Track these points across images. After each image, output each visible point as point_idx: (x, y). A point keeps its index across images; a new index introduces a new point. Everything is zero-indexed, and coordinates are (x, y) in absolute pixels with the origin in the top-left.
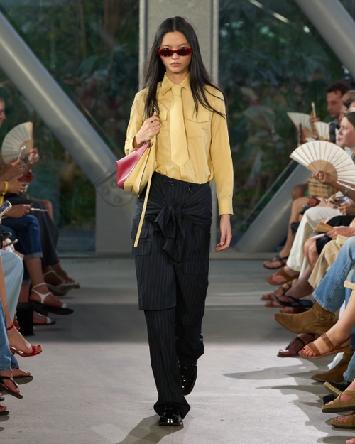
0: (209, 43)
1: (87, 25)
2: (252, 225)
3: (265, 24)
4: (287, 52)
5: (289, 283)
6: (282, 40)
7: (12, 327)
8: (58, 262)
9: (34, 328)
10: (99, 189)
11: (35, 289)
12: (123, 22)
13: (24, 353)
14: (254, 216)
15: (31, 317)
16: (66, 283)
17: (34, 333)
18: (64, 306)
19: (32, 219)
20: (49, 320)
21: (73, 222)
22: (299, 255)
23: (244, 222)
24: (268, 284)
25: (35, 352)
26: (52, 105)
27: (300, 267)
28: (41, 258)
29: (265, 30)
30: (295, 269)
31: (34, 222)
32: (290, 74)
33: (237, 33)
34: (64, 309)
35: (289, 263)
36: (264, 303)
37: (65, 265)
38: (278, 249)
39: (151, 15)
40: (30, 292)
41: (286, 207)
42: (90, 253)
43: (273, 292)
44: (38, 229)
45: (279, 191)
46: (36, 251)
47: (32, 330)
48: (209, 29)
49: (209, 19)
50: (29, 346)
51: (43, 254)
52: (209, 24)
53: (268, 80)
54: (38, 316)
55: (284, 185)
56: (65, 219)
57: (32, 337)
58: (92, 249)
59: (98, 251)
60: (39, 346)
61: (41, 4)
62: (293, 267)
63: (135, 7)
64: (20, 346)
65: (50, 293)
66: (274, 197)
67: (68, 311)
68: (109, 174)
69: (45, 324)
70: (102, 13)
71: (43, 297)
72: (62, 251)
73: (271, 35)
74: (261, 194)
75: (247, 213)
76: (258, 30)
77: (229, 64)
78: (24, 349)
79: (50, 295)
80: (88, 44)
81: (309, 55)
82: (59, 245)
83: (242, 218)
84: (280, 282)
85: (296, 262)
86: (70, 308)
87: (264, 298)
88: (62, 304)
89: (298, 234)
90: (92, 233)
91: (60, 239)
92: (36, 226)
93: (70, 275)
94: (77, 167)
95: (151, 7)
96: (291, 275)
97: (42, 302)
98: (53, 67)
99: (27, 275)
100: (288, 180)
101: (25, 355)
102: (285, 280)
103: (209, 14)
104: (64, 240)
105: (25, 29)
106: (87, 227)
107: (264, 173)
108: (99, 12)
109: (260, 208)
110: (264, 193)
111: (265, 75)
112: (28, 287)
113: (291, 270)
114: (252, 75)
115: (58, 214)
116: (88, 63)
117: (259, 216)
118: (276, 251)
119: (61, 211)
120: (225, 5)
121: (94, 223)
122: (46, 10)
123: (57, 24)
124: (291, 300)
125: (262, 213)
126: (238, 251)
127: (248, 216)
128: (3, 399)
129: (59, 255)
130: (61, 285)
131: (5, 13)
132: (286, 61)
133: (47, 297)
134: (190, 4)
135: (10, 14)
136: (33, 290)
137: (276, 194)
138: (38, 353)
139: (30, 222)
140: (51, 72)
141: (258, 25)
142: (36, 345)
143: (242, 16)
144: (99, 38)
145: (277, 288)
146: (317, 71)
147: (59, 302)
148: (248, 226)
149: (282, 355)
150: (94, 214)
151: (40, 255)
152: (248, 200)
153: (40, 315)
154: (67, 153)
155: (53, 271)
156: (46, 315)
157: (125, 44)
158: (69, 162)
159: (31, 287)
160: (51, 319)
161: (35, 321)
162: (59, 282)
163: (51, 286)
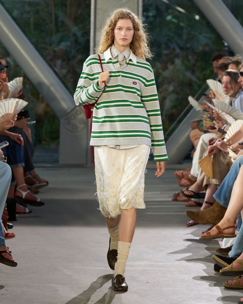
1: (56, 15)
6: (181, 24)
9: (17, 216)
10: (62, 120)
11: (19, 188)
12: (80, 11)
16: (39, 183)
17: (17, 219)
18: (39, 200)
20: (27, 210)
21: (44, 142)
26: (32, 64)
27: (197, 175)
28: (24, 167)
29: (169, 17)
30: (195, 176)
33: (151, 19)
34: (38, 202)
35: (192, 172)
38: (182, 162)
39: (98, 7)
40: (15, 190)
41: (187, 134)
42: (55, 163)
45: (182, 123)
46: (20, 163)
47: (15, 217)
49: (136, 10)
53: (174, 50)
55: (186, 119)
56: (38, 140)
57: (15, 222)
58: (57, 161)
59: (60, 162)
62: (194, 174)
63: (87, 2)
65: (29, 191)
66: (179, 127)
67: (41, 204)
68: (69, 111)
69: (25, 213)
70: (66, 6)
71: (24, 194)
72: (36, 162)
73: (174, 20)
79: (29, 192)
80: (56, 25)
84: (186, 185)
85: (196, 171)
86: (42, 201)
88: (37, 199)
90: (57, 150)
91: (36, 154)
94: (48, 105)
95: (99, 2)
96: (193, 180)
97: (24, 197)
98: (34, 40)
99: (14, 178)
102: (189, 183)
106: (53, 146)
108: (63, 5)
109: (169, 135)
110: (172, 124)
111: (172, 46)
112: (14, 187)
113: (193, 177)
114: (163, 46)
115: (34, 137)
116: (55, 38)
118: (180, 163)
119: (36, 136)
121: (58, 144)
122: (30, 4)
123: (37, 12)
125: (171, 137)
130: (35, 185)
131: (3, 5)
133: (27, 194)
136: (17, 189)
137: (181, 125)
140: (32, 43)
143: (157, 9)
147: (35, 197)
150: (58, 137)
151: (23, 164)
153: (21, 206)
154: (41, 96)
155: (30, 176)
156: (26, 206)
157: (81, 26)
158: (42, 102)
159: (16, 187)
160: (29, 209)
161: (17, 211)
162: (34, 183)
163: (29, 186)
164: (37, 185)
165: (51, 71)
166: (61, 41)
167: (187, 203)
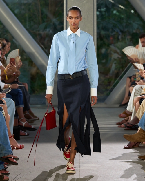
0: (92, 17)
1: (42, 11)
2: (112, 93)
3: (115, 9)
4: (125, 21)
5: (128, 117)
6: (122, 16)
7: (11, 137)
8: (30, 109)
9: (20, 137)
11: (20, 120)
12: (57, 9)
13: (16, 148)
14: (112, 89)
15: (19, 132)
16: (33, 118)
17: (20, 139)
18: (33, 127)
19: (20, 91)
20: (26, 134)
21: (36, 92)
22: (132, 105)
23: (108, 92)
24: (119, 118)
25: (21, 148)
26: (27, 43)
27: (132, 111)
28: (23, 107)
29: (115, 12)
30: (130, 111)
31: (20, 92)
32: (126, 30)
33: (104, 13)
35: (128, 109)
36: (117, 126)
37: (33, 110)
39: (68, 6)
40: (19, 122)
42: (43, 105)
43: (121, 121)
44: (22, 95)
45: (123, 78)
46: (21, 104)
47: (19, 138)
48: (92, 12)
49: (92, 8)
50: (19, 145)
51: (24, 105)
52: (92, 9)
53: (117, 32)
54: (22, 132)
55: (125, 76)
56: (33, 91)
57: (19, 141)
58: (44, 103)
59: (47, 104)
60: (23, 145)
61: (23, 2)
62: (129, 110)
63: (62, 3)
64: (15, 145)
65: (27, 122)
67: (34, 129)
69: (25, 135)
71: (24, 124)
72: (31, 104)
73: (118, 14)
74: (115, 80)
75: (109, 88)
76: (112, 12)
77: (101, 26)
78: (17, 146)
80: (42, 18)
81: (134, 22)
82: (31, 102)
83: (107, 90)
84: (124, 117)
85: (130, 108)
87: (117, 124)
89: (131, 96)
90: (44, 97)
91: (31, 99)
92: (21, 93)
93: (35, 114)
94: (38, 69)
95: (68, 3)
96: (129, 114)
97: (23, 126)
98: (28, 27)
100: (126, 74)
101: (17, 149)
102: (126, 116)
103: (92, 6)
104: (32, 100)
105: (16, 12)
106: (42, 94)
107: (116, 71)
108: (47, 5)
109: (115, 86)
110: (116, 79)
111: (116, 30)
112: (18, 119)
114: (110, 30)
115: (30, 89)
116: (43, 26)
117: (114, 89)
119: (31, 88)
120: (99, 2)
122: (25, 4)
123: (29, 10)
124: (132, 126)
125: (115, 88)
126: (106, 104)
127: (110, 89)
128: (7, 168)
129: (30, 106)
130: (31, 119)
131: (8, 5)
132: (124, 24)
133: (25, 124)
134: (85, 2)
135: (10, 6)
137: (122, 80)
138: (22, 148)
139: (18, 92)
140: (27, 30)
141: (112, 10)
142: (21, 144)
143: (106, 6)
144: (46, 15)
145: (123, 119)
146: (138, 28)
147: (31, 126)
148: (110, 93)
149: (125, 148)
150: (45, 89)
151: (23, 106)
152: (110, 82)
153: (23, 131)
154: (34, 63)
155: (28, 113)
156: (25, 131)
157: (58, 18)
158: (35, 67)
159: (19, 119)
160: (27, 133)
161: (21, 134)
162: (30, 118)
163: (27, 119)
164: (32, 119)
165: (40, 47)
166: (46, 28)
167: (125, 128)
